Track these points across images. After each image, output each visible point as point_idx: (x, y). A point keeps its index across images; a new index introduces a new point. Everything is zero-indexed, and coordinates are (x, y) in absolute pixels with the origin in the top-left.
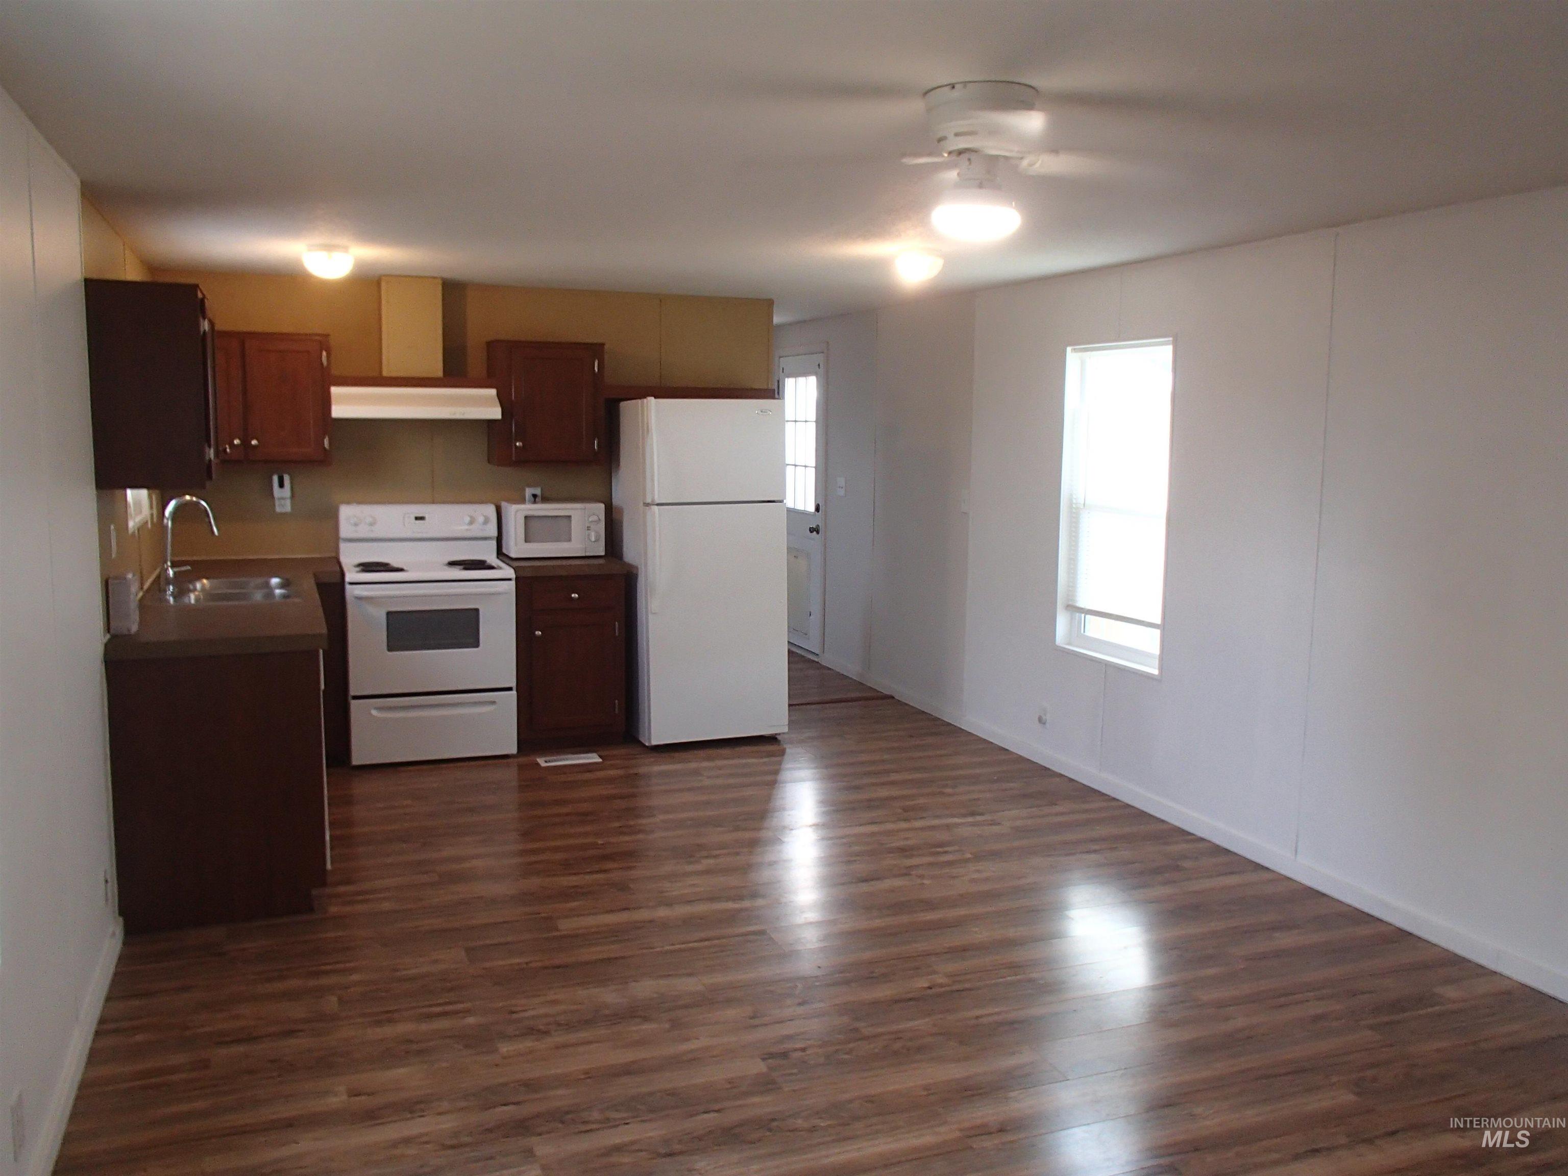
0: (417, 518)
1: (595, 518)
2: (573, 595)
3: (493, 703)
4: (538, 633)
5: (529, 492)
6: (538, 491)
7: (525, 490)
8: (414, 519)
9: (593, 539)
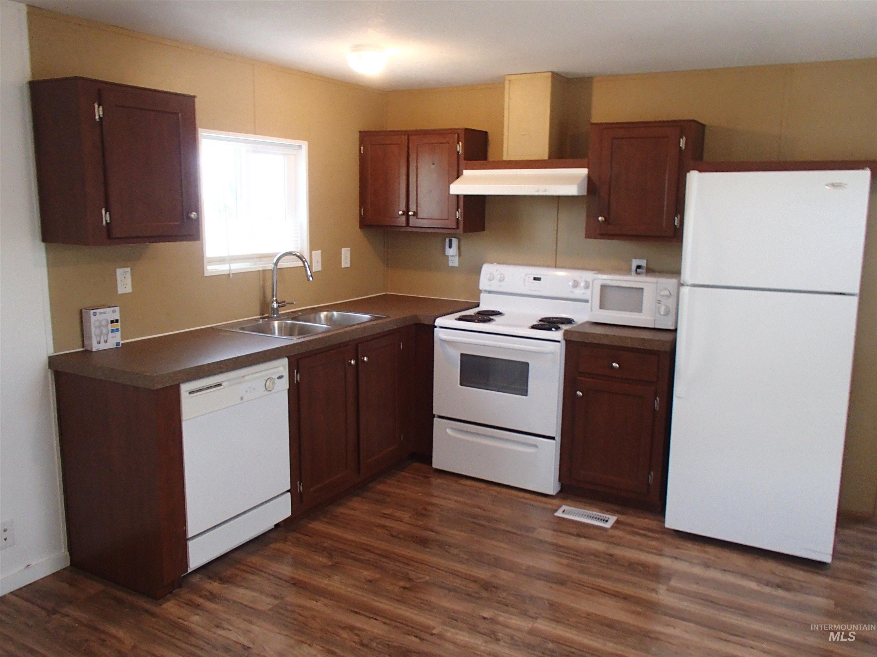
0: (535, 279)
1: (667, 293)
2: (614, 364)
3: (536, 446)
4: (579, 393)
5: (635, 263)
6: (643, 263)
7: (631, 261)
8: (532, 278)
9: (662, 313)
